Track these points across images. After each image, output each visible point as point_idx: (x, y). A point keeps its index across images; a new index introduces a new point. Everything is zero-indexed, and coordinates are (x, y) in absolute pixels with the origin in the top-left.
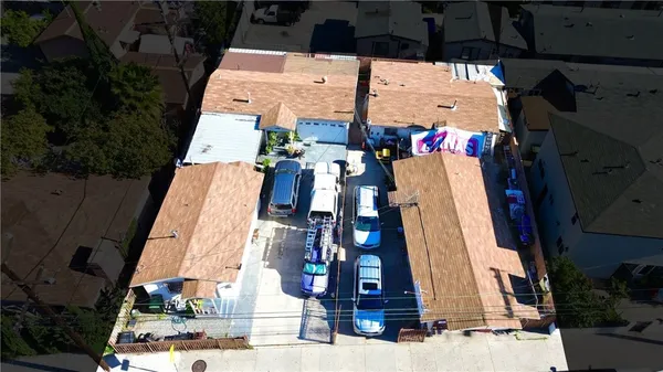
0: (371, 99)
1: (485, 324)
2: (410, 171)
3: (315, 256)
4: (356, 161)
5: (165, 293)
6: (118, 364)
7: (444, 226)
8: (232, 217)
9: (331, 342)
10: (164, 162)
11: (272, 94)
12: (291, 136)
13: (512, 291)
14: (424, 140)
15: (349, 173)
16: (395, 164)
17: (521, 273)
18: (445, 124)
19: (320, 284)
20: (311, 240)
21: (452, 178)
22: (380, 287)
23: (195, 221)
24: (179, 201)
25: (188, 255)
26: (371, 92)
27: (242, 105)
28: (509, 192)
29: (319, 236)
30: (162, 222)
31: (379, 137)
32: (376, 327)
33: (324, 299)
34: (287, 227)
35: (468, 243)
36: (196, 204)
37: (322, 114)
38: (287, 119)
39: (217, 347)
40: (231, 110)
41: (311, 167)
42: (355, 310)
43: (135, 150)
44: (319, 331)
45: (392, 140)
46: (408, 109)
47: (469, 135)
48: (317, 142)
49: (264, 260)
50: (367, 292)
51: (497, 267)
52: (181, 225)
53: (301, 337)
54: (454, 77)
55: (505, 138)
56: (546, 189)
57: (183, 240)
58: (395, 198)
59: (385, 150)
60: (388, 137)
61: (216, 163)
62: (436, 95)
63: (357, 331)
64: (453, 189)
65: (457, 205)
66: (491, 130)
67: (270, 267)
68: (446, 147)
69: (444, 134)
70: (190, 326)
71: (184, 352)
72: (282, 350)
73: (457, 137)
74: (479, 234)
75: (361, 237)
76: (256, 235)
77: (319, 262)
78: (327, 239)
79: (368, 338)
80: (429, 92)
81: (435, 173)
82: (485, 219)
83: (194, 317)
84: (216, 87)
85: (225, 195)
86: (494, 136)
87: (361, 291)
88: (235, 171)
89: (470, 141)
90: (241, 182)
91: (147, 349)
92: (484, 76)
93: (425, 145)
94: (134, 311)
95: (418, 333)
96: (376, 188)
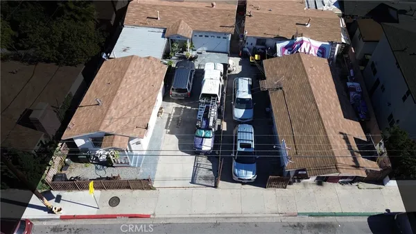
0: (247, 19)
1: (338, 171)
2: (276, 66)
3: (204, 124)
4: (235, 64)
5: (91, 148)
6: (53, 197)
7: (303, 102)
8: (143, 93)
9: (216, 187)
10: (94, 54)
11: (174, 14)
12: (189, 45)
13: (357, 149)
14: (286, 47)
15: (229, 72)
16: (265, 62)
17: (363, 137)
18: (302, 35)
19: (208, 145)
20: (201, 113)
21: (309, 70)
22: (253, 146)
23: (114, 94)
24: (104, 82)
25: (108, 116)
26: (247, 13)
27: (153, 21)
28: (349, 84)
29: (207, 111)
30: (90, 95)
31: (252, 47)
32: (250, 175)
33: (210, 155)
34: (184, 107)
35: (322, 114)
36: (116, 83)
37: (211, 28)
38: (185, 30)
39: (128, 187)
40: (145, 25)
41: (202, 68)
42: (234, 163)
43: (72, 43)
44: (206, 178)
45: (262, 49)
46: (274, 25)
47: (319, 44)
48: (207, 51)
49: (166, 128)
50: (243, 150)
51: (344, 132)
52: (104, 97)
53: (192, 182)
54: (307, 7)
55: (345, 49)
56: (378, 81)
57: (104, 107)
58: (265, 85)
59: (256, 56)
60: (259, 47)
61: (132, 56)
62: (295, 17)
63: (235, 178)
64: (310, 77)
65: (313, 88)
66: (335, 40)
67: (171, 133)
68: (303, 51)
69: (302, 42)
70: (109, 172)
71: (104, 190)
72: (179, 191)
73: (310, 45)
74: (330, 109)
75: (239, 113)
76: (160, 112)
77: (208, 128)
78: (213, 112)
79: (243, 184)
80: (289, 14)
81: (296, 67)
82: (334, 99)
83: (112, 166)
84: (134, 9)
85: (138, 77)
86: (338, 45)
87: (239, 149)
88: (145, 62)
89: (320, 48)
90: (150, 70)
91: (76, 188)
92: (328, 7)
93: (287, 50)
94: (67, 160)
95: (282, 181)
96: (250, 79)
